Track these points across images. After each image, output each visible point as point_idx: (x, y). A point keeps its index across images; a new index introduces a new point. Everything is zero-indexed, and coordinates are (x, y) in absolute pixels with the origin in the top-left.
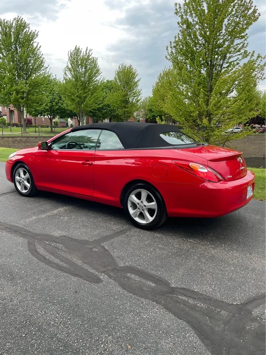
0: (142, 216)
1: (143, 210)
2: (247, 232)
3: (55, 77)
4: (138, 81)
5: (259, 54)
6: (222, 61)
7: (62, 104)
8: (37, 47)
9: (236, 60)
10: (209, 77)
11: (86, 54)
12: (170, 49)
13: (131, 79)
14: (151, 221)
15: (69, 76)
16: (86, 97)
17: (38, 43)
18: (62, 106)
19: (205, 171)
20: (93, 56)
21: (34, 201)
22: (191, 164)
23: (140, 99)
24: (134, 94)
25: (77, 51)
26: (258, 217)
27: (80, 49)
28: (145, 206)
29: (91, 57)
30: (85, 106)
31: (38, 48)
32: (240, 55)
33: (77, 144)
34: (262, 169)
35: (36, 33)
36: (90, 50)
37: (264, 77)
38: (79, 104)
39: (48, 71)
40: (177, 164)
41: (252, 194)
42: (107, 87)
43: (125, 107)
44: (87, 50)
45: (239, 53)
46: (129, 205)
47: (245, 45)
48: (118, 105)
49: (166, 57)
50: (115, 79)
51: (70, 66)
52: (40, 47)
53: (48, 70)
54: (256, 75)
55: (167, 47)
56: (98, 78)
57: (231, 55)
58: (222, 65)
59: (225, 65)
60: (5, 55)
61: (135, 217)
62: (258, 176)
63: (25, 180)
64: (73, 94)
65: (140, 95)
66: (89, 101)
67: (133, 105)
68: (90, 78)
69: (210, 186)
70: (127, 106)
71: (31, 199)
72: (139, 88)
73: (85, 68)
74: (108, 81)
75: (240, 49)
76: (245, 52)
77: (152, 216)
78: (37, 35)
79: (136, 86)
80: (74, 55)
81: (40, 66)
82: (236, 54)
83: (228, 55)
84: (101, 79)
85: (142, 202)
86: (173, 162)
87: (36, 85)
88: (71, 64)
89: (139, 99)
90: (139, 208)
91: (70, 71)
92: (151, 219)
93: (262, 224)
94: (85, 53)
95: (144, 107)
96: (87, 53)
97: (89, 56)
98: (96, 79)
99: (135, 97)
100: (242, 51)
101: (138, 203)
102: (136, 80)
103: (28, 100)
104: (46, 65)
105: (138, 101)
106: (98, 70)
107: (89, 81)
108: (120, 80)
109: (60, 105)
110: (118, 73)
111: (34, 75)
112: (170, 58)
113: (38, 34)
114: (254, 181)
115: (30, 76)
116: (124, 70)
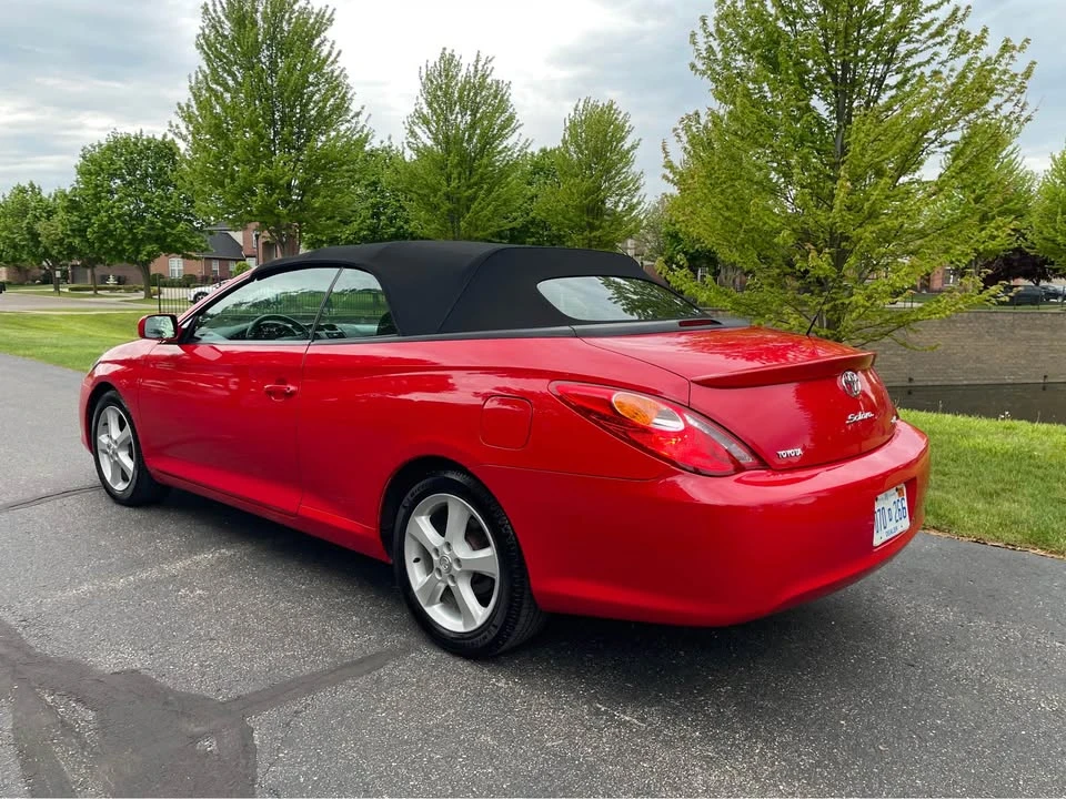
0: (449, 599)
1: (452, 578)
2: (884, 687)
3: (386, 143)
4: (633, 147)
5: (1007, 40)
6: (880, 67)
7: (407, 222)
8: (330, 54)
9: (928, 62)
10: (839, 118)
11: (476, 71)
12: (701, 39)
13: (611, 142)
14: (479, 622)
15: (425, 139)
16: (472, 199)
17: (334, 43)
18: (406, 227)
19: (674, 425)
20: (495, 76)
21: (139, 522)
22: (619, 397)
23: (639, 203)
24: (621, 187)
25: (448, 63)
26: (948, 616)
27: (457, 57)
28: (458, 561)
29: (489, 80)
30: (470, 224)
31: (334, 55)
32: (941, 44)
33: (296, 326)
34: (1008, 423)
35: (327, 16)
36: (488, 61)
37: (1025, 114)
38: (454, 216)
39: (361, 124)
40: (564, 396)
41: (905, 524)
42: (542, 169)
43: (592, 227)
44: (477, 61)
45: (938, 39)
46: (410, 553)
47: (960, 14)
48: (570, 220)
49: (693, 66)
50: (564, 142)
51: (426, 110)
52: (338, 55)
53: (362, 118)
54: (998, 107)
55: (693, 35)
56: (509, 142)
57: (911, 46)
58: (883, 78)
59: (892, 80)
60: (240, 79)
61: (431, 602)
62: (987, 445)
63: (121, 446)
64: (435, 191)
65: (638, 189)
66: (483, 209)
67: (617, 220)
68: (488, 141)
69: (698, 489)
70: (597, 223)
71: (136, 514)
72: (635, 168)
73: (474, 114)
74: (543, 151)
75: (943, 26)
76: (962, 37)
77: (484, 601)
78: (331, 20)
79: (627, 164)
80: (440, 75)
81: (341, 108)
82: (930, 42)
83: (902, 48)
84: (520, 144)
85: (448, 545)
86: (552, 387)
87: (324, 165)
88: (430, 105)
89: (635, 200)
90: (439, 571)
91: (426, 122)
92: (480, 614)
93: (960, 649)
94: (472, 69)
95: (653, 227)
96: (480, 67)
97: (484, 77)
98: (505, 144)
99: (622, 195)
100: (952, 32)
101: (436, 550)
102: (627, 145)
103: (302, 210)
104: (355, 107)
105: (632, 207)
106: (511, 118)
107: (483, 149)
108: (579, 146)
109: (399, 223)
110: (573, 127)
111: (323, 138)
112: (704, 68)
113: (334, 16)
114: (914, 472)
115: (309, 138)
116: (589, 117)
